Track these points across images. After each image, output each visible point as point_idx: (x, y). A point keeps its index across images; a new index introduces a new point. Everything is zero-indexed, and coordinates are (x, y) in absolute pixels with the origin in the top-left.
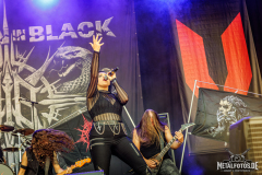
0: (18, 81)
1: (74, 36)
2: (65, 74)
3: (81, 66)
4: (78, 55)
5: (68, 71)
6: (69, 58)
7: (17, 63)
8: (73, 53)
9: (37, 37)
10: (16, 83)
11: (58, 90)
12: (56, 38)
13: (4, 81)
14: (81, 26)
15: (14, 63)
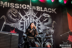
0: (34, 20)
1: (47, 11)
2: (45, 21)
3: (48, 19)
4: (48, 16)
5: (45, 20)
6: (46, 17)
7: (34, 15)
8: (47, 16)
9: (38, 9)
10: (33, 20)
11: (43, 24)
12: (43, 11)
13: (30, 19)
14: (49, 9)
15: (33, 15)
